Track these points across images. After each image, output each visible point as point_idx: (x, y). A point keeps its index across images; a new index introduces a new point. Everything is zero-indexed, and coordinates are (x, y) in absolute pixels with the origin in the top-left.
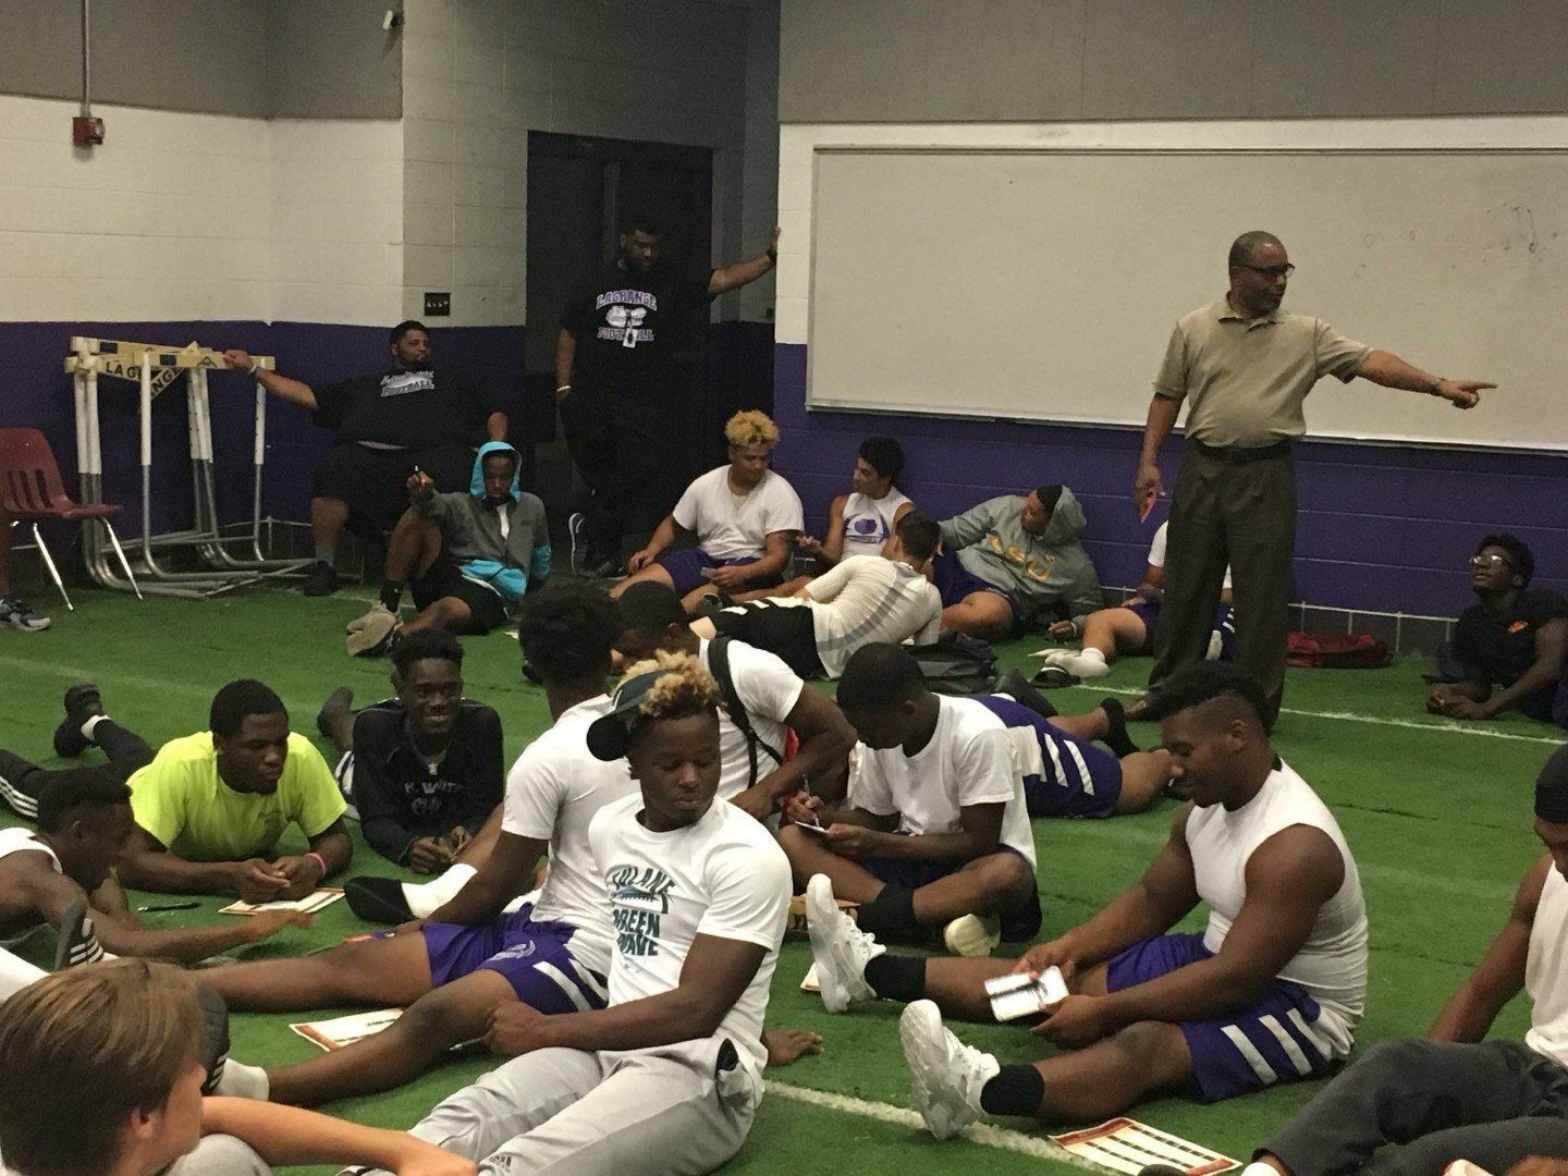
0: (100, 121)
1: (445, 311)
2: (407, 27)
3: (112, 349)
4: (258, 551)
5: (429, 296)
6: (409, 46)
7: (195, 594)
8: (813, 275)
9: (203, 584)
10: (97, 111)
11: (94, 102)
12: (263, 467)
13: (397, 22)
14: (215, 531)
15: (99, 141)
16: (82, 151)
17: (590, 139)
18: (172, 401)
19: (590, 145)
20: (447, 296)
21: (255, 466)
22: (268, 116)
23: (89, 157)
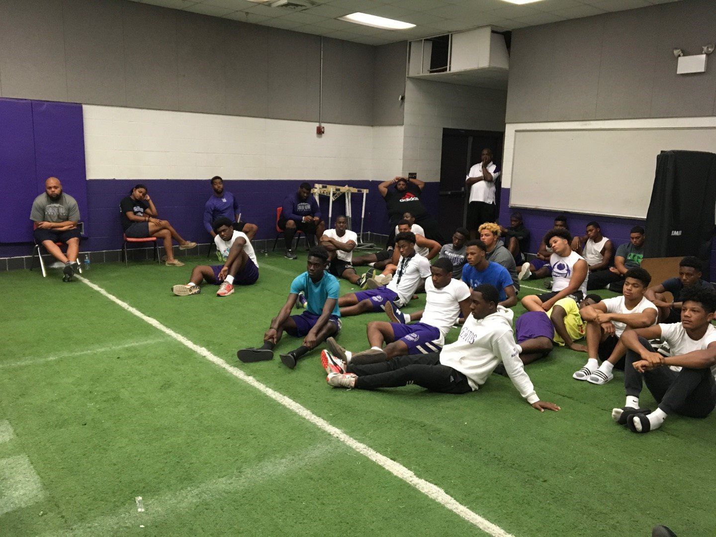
0: (323, 127)
1: (415, 178)
2: (406, 100)
3: (326, 187)
5: (410, 174)
6: (407, 105)
8: (513, 168)
10: (323, 125)
11: (322, 122)
12: (364, 218)
13: (403, 98)
15: (323, 133)
16: (319, 136)
17: (463, 130)
18: (341, 200)
19: (464, 132)
20: (416, 174)
21: (362, 218)
22: (372, 126)
23: (321, 137)
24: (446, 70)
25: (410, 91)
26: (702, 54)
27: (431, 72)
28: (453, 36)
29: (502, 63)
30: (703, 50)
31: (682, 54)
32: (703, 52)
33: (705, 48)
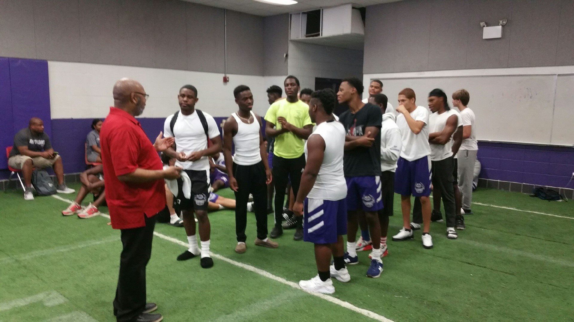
0: (228, 77)
2: (289, 57)
6: (290, 60)
11: (227, 73)
13: (287, 56)
15: (228, 81)
16: (225, 83)
22: (263, 76)
23: (226, 85)
24: (319, 35)
25: (292, 50)
26: (499, 25)
27: (307, 37)
28: (324, 11)
29: (360, 31)
30: (499, 23)
31: (486, 26)
32: (500, 24)
33: (501, 22)
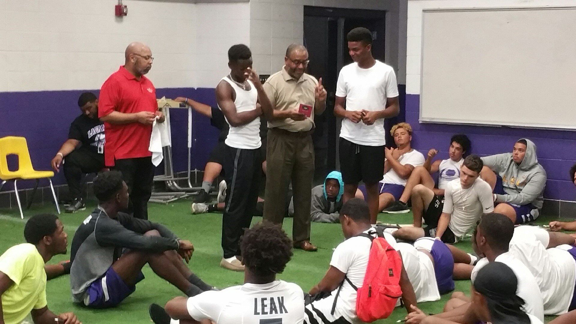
0: (126, 7)
4: (190, 184)
7: (162, 201)
8: (422, 65)
9: (166, 197)
10: (125, 2)
12: (191, 148)
14: (172, 175)
15: (126, 14)
16: (118, 19)
17: (329, 8)
19: (332, 11)
21: (188, 148)
22: (196, 3)
23: (122, 21)
